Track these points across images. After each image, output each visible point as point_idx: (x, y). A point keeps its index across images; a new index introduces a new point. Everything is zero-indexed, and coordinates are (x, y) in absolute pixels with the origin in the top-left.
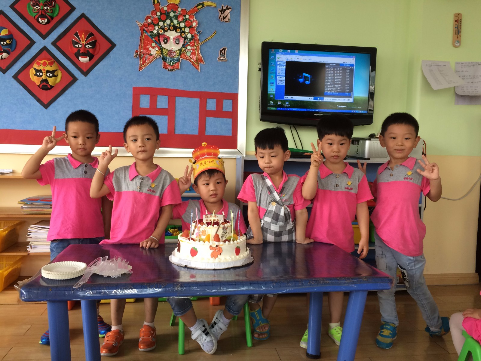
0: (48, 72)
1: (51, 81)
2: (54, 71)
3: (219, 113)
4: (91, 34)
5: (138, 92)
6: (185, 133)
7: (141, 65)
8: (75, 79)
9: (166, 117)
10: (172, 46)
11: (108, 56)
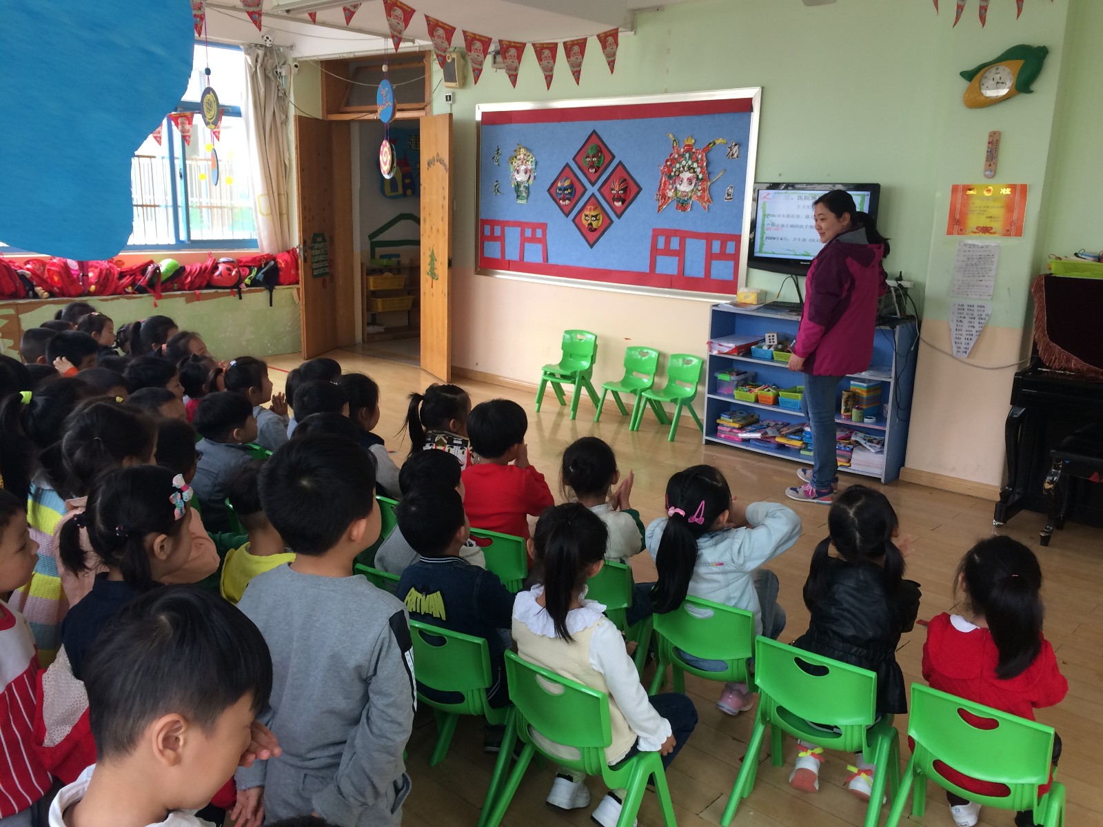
0: (592, 216)
1: (595, 225)
2: (597, 215)
3: (723, 256)
4: (625, 180)
5: (656, 233)
6: (692, 276)
7: (660, 207)
8: (612, 222)
9: (678, 258)
10: (684, 187)
11: (636, 200)
